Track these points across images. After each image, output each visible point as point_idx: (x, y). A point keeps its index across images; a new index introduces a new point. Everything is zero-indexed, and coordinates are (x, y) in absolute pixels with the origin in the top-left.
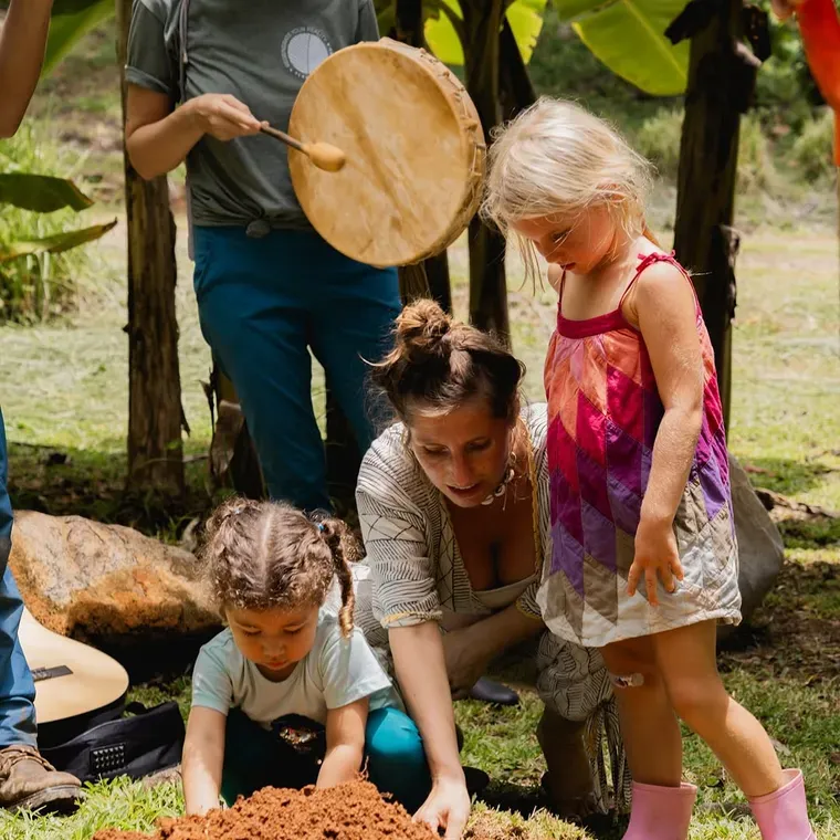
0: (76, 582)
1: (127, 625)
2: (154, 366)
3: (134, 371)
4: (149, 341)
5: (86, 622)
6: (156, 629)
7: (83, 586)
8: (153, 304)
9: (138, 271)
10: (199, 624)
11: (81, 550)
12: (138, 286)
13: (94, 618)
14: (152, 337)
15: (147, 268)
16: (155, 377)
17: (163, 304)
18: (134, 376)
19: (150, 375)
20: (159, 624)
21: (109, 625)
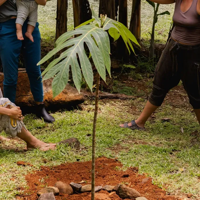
0: (45, 91)
1: (55, 100)
2: (61, 28)
3: (57, 28)
4: (61, 22)
5: (47, 99)
6: (61, 101)
7: (47, 92)
8: (62, 13)
9: (59, 6)
10: (69, 100)
11: (47, 84)
12: (59, 9)
13: (49, 99)
14: (61, 21)
15: (61, 6)
16: (62, 30)
17: (64, 14)
18: (57, 29)
19: (61, 30)
20: (61, 100)
21: (52, 100)
